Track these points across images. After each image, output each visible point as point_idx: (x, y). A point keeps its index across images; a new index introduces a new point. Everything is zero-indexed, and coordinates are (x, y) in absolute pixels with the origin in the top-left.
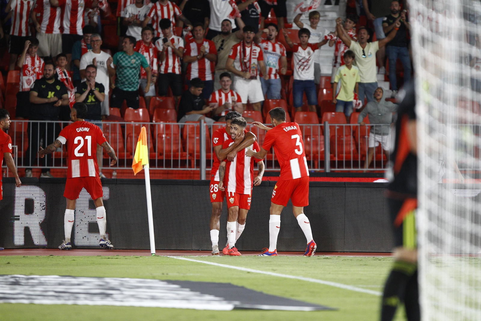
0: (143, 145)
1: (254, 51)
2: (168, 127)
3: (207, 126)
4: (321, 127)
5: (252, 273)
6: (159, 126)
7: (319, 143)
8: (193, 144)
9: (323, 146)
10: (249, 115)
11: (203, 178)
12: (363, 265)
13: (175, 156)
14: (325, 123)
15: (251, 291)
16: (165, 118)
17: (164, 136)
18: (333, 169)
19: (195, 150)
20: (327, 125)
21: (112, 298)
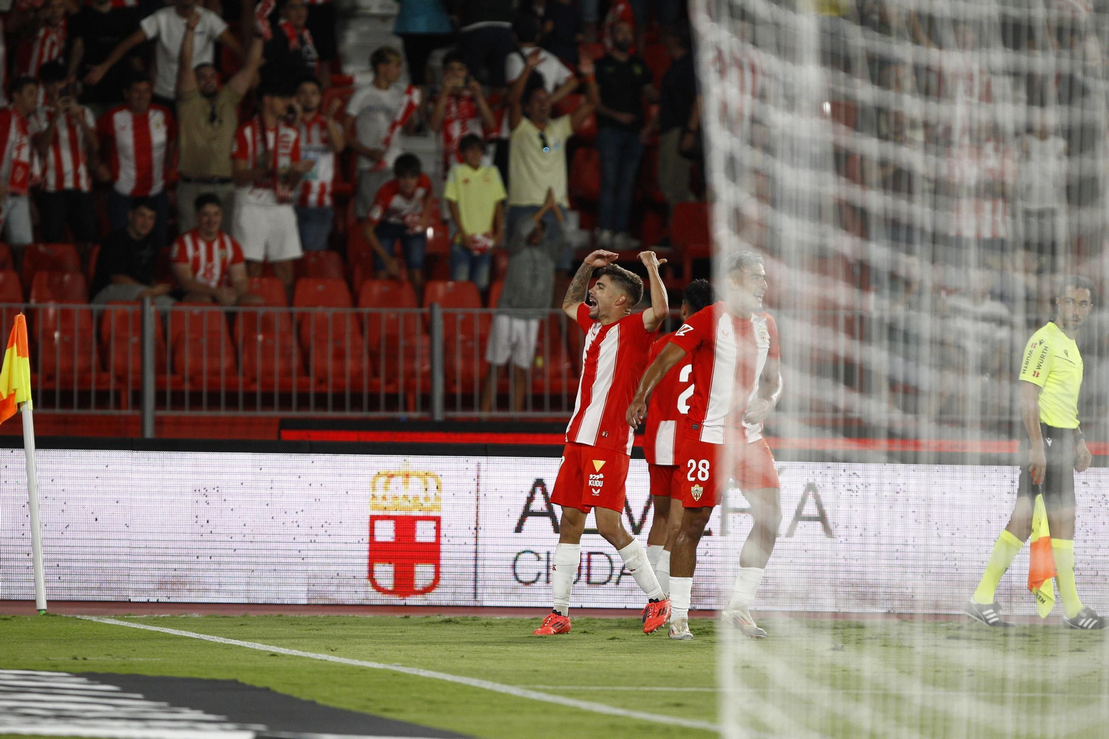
0: (20, 357)
2: (65, 315)
5: (283, 656)
6: (45, 312)
7: (419, 352)
8: (125, 355)
9: (427, 360)
11: (149, 433)
13: (84, 381)
14: (431, 306)
16: (60, 294)
17: (57, 335)
18: (451, 414)
19: (130, 368)
20: (438, 312)
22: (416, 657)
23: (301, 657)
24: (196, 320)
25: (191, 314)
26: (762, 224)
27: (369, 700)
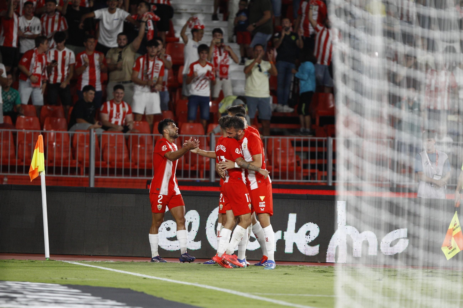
0: (40, 153)
1: (157, 66)
2: (58, 136)
3: (96, 135)
4: (207, 138)
5: (149, 279)
6: (50, 134)
8: (83, 152)
10: (137, 125)
11: (92, 185)
14: (211, 135)
15: (151, 297)
16: (56, 127)
17: (54, 144)
20: (213, 137)
21: (17, 301)
22: (204, 280)
23: (156, 280)
24: (113, 139)
25: (110, 136)
26: (357, 103)
27: (185, 298)
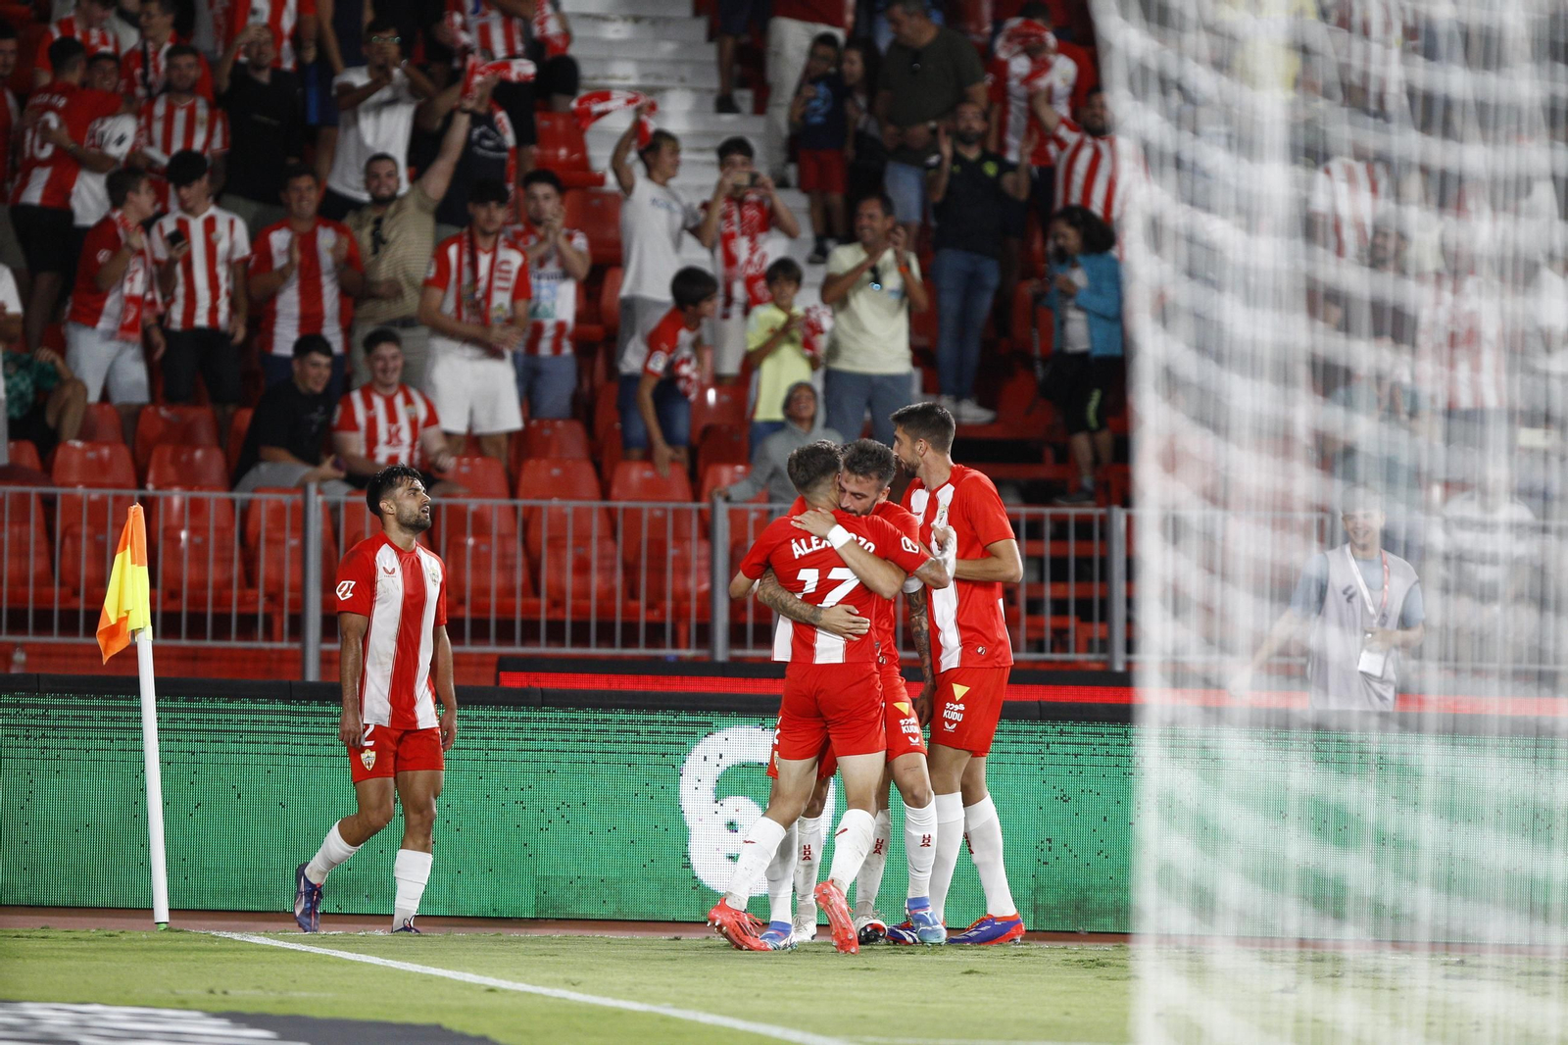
0: (135, 566)
1: (505, 267)
2: (196, 507)
4: (700, 512)
5: (505, 991)
6: (168, 501)
7: (694, 564)
8: (280, 563)
9: (705, 575)
10: (464, 470)
11: (312, 674)
12: (861, 969)
13: (221, 600)
16: (189, 478)
17: (184, 535)
18: (738, 653)
19: (287, 582)
22: (692, 995)
26: (1203, 391)
